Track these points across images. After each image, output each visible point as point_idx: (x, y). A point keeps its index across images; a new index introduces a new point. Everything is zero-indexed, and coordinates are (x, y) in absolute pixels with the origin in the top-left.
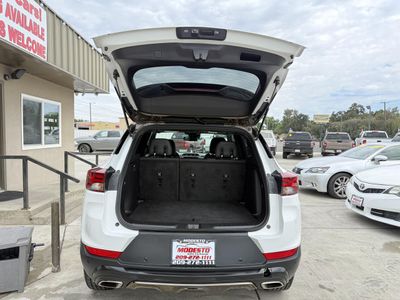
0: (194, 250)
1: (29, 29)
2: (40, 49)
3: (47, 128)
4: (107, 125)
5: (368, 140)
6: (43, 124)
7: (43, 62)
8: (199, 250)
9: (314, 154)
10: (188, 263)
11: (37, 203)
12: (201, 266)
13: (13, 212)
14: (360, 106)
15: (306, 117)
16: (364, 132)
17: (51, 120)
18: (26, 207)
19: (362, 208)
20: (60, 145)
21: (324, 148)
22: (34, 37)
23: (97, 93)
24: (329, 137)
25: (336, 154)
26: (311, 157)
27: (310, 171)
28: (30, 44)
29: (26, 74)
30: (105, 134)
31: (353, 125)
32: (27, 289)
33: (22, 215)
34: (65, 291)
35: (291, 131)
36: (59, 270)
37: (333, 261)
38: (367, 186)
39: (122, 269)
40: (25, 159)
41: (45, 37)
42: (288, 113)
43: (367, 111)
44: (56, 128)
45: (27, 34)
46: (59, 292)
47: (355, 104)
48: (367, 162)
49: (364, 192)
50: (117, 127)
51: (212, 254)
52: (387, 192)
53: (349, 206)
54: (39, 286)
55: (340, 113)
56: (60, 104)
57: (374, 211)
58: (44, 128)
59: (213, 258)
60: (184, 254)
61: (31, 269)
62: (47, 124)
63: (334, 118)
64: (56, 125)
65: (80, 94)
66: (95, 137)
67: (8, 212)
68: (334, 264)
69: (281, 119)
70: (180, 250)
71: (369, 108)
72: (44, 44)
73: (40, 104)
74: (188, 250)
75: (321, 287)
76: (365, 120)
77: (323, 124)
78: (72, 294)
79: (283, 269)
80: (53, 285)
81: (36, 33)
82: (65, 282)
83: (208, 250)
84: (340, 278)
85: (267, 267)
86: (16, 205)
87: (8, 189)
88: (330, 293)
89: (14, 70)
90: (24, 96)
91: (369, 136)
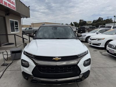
1: (12, 3)
2: (14, 8)
3: (16, 27)
4: (27, 26)
18: (16, 46)
19: (91, 44)
20: (19, 32)
22: (13, 5)
23: (27, 18)
24: (90, 28)
28: (12, 7)
29: (11, 14)
30: (28, 29)
35: (80, 26)
38: (92, 39)
40: (15, 35)
41: (15, 4)
42: (81, 20)
45: (12, 4)
48: (95, 34)
50: (30, 26)
52: (96, 40)
53: (89, 44)
56: (18, 21)
57: (93, 44)
58: (15, 27)
62: (16, 26)
63: (94, 22)
64: (18, 26)
65: (22, 18)
66: (25, 30)
72: (15, 6)
73: (13, 21)
81: (13, 4)
87: (9, 42)
90: (10, 19)
91: (101, 27)
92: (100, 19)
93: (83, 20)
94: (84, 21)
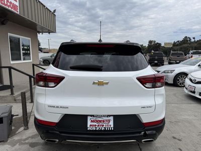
0: (100, 121)
2: (15, 7)
3: (24, 52)
5: (193, 55)
6: (21, 50)
7: (17, 14)
8: (104, 121)
9: (165, 63)
10: (97, 129)
11: (18, 91)
12: (105, 130)
13: (6, 97)
14: (189, 38)
15: (160, 44)
16: (191, 52)
17: (26, 48)
18: (12, 93)
19: (194, 92)
20: (31, 61)
21: (170, 60)
23: (49, 33)
24: (173, 54)
25: (177, 63)
26: (163, 65)
27: (164, 72)
28: (9, 4)
29: (9, 22)
31: (185, 48)
32: (10, 140)
33: (10, 98)
34: (30, 141)
35: (153, 51)
36: (28, 128)
37: (179, 122)
38: (198, 80)
39: (58, 132)
40: (10, 68)
42: (150, 42)
43: (193, 40)
44: (28, 52)
46: (27, 141)
47: (186, 37)
48: (196, 67)
49: (196, 83)
51: (112, 123)
53: (186, 91)
54: (16, 138)
55: (178, 41)
56: (30, 39)
58: (22, 52)
59: (112, 126)
60: (94, 124)
61: (13, 128)
62: (23, 49)
63: (175, 44)
64: (29, 50)
65: (41, 34)
66: (51, 57)
67: (3, 96)
68: (180, 124)
69: (147, 46)
70: (92, 121)
71: (194, 38)
72: (17, 4)
73: (19, 39)
74: (97, 121)
75: (174, 138)
76: (192, 45)
77: (169, 48)
78: (34, 143)
79: (154, 132)
80: (24, 137)
82: (31, 135)
83: (109, 121)
84: (185, 133)
85: (145, 131)
86: (7, 93)
87: (5, 84)
88: (179, 141)
89: (3, 19)
90: (9, 34)
91: (194, 53)
92: (186, 40)
93: (155, 42)
94: (157, 43)
